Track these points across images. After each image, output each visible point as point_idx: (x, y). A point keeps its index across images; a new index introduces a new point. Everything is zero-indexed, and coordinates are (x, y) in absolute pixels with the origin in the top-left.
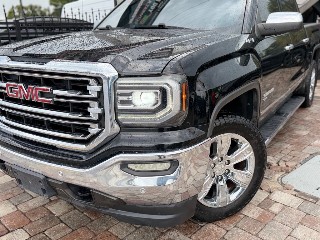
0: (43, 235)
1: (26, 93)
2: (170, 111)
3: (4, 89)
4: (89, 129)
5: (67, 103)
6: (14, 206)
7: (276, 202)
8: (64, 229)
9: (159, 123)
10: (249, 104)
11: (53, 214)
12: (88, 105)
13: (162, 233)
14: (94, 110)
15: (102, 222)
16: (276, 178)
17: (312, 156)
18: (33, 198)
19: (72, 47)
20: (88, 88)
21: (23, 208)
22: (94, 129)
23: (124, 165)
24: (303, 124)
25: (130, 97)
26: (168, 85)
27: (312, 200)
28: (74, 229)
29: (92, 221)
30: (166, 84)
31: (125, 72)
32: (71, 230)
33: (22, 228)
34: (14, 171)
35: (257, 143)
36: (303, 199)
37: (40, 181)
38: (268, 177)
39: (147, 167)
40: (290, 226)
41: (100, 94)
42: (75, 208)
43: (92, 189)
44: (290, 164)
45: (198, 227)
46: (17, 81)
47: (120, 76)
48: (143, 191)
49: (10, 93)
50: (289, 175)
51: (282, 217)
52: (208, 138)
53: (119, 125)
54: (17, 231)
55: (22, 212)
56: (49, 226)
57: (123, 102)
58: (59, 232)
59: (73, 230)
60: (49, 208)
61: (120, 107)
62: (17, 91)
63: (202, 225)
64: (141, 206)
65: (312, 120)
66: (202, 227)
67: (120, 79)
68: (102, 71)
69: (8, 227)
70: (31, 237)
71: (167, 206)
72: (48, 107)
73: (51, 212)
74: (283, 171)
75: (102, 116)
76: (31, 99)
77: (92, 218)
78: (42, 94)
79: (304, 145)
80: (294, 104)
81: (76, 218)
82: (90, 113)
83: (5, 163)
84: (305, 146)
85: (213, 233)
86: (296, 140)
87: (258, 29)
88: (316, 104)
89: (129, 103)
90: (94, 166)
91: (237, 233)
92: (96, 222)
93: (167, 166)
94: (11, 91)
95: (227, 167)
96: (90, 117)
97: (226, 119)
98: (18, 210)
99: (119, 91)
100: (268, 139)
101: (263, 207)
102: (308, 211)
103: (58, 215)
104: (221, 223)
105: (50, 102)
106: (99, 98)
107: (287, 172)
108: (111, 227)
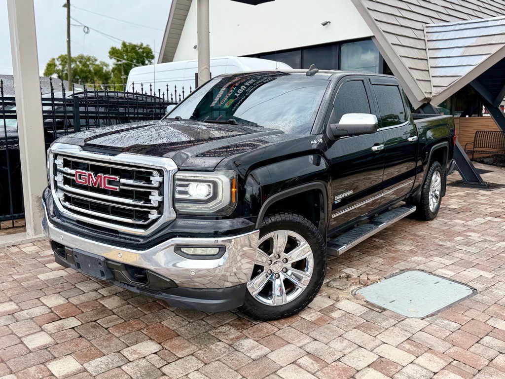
0: (95, 323)
1: (95, 181)
2: (221, 201)
3: (73, 175)
4: (149, 215)
5: (132, 191)
6: (65, 299)
7: (340, 309)
8: (116, 319)
9: (211, 212)
10: (316, 205)
11: (105, 307)
12: (150, 193)
13: (214, 327)
14: (155, 198)
15: (156, 316)
16: (352, 289)
17: (402, 271)
18: (85, 293)
19: (140, 142)
20: (152, 178)
21: (75, 301)
22: (154, 215)
23: (178, 248)
24: (411, 239)
25: (187, 188)
26: (219, 179)
27: (377, 310)
28: (127, 320)
29: (146, 314)
30: (218, 178)
31: (184, 166)
32: (123, 321)
33: (74, 317)
34: (74, 254)
35: (316, 243)
36: (369, 308)
37: (100, 263)
38: (341, 288)
39: (199, 251)
40: (345, 329)
41: (161, 184)
42: (129, 304)
43: (148, 270)
44: (371, 277)
45: (252, 324)
46: (87, 170)
47: (179, 170)
48: (193, 272)
49: (78, 180)
50: (366, 288)
51: (339, 321)
52: (257, 230)
53: (176, 212)
54: (69, 319)
55: (73, 304)
56: (101, 316)
57: (181, 192)
58: (111, 321)
59: (125, 321)
60: (101, 302)
61: (177, 196)
62: (86, 179)
63: (256, 323)
64: (192, 290)
65: (426, 235)
66: (255, 324)
67: (179, 172)
68: (164, 164)
69: (60, 316)
70: (83, 324)
71: (216, 290)
72: (114, 194)
73: (103, 306)
74: (362, 284)
75: (161, 204)
76: (99, 186)
77: (145, 312)
78: (110, 182)
79: (398, 260)
80: (397, 212)
81: (129, 311)
82: (152, 201)
83: (65, 248)
84: (400, 261)
85: (265, 330)
86: (393, 255)
87: (331, 129)
88: (443, 217)
89: (186, 193)
90: (152, 247)
91: (289, 331)
92: (150, 316)
93: (215, 251)
94: (80, 178)
95: (285, 265)
96: (151, 204)
97: (282, 215)
98: (69, 302)
99: (177, 182)
100: (345, 246)
101: (324, 312)
102: (368, 319)
103: (110, 308)
104: (276, 323)
105: (116, 189)
106: (160, 188)
107: (366, 285)
108: (164, 320)
